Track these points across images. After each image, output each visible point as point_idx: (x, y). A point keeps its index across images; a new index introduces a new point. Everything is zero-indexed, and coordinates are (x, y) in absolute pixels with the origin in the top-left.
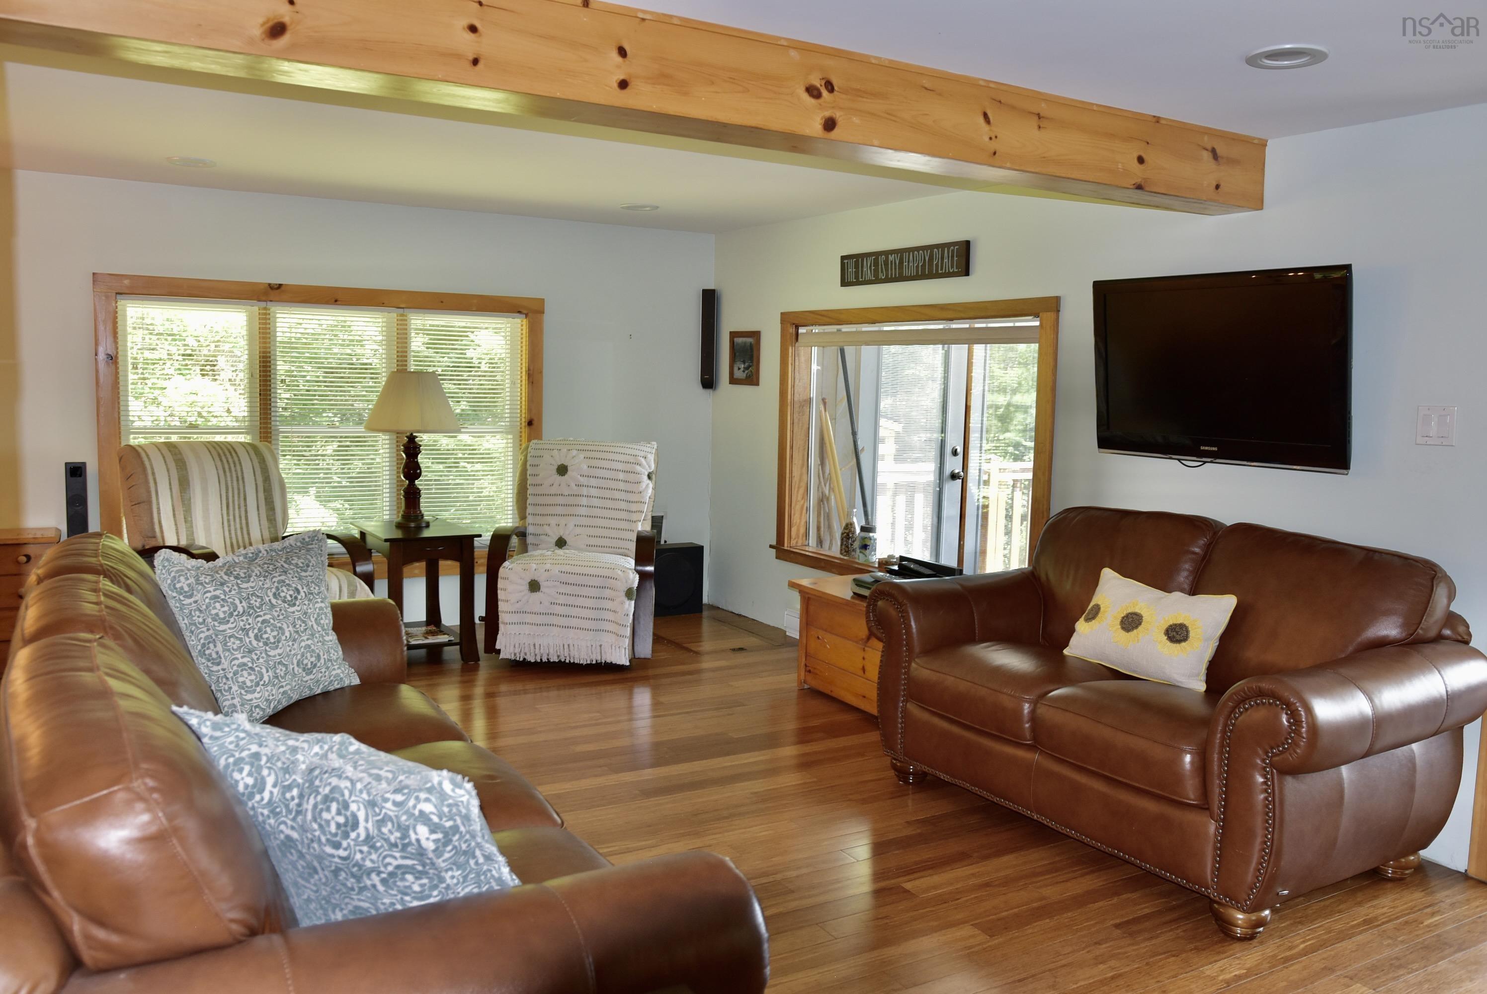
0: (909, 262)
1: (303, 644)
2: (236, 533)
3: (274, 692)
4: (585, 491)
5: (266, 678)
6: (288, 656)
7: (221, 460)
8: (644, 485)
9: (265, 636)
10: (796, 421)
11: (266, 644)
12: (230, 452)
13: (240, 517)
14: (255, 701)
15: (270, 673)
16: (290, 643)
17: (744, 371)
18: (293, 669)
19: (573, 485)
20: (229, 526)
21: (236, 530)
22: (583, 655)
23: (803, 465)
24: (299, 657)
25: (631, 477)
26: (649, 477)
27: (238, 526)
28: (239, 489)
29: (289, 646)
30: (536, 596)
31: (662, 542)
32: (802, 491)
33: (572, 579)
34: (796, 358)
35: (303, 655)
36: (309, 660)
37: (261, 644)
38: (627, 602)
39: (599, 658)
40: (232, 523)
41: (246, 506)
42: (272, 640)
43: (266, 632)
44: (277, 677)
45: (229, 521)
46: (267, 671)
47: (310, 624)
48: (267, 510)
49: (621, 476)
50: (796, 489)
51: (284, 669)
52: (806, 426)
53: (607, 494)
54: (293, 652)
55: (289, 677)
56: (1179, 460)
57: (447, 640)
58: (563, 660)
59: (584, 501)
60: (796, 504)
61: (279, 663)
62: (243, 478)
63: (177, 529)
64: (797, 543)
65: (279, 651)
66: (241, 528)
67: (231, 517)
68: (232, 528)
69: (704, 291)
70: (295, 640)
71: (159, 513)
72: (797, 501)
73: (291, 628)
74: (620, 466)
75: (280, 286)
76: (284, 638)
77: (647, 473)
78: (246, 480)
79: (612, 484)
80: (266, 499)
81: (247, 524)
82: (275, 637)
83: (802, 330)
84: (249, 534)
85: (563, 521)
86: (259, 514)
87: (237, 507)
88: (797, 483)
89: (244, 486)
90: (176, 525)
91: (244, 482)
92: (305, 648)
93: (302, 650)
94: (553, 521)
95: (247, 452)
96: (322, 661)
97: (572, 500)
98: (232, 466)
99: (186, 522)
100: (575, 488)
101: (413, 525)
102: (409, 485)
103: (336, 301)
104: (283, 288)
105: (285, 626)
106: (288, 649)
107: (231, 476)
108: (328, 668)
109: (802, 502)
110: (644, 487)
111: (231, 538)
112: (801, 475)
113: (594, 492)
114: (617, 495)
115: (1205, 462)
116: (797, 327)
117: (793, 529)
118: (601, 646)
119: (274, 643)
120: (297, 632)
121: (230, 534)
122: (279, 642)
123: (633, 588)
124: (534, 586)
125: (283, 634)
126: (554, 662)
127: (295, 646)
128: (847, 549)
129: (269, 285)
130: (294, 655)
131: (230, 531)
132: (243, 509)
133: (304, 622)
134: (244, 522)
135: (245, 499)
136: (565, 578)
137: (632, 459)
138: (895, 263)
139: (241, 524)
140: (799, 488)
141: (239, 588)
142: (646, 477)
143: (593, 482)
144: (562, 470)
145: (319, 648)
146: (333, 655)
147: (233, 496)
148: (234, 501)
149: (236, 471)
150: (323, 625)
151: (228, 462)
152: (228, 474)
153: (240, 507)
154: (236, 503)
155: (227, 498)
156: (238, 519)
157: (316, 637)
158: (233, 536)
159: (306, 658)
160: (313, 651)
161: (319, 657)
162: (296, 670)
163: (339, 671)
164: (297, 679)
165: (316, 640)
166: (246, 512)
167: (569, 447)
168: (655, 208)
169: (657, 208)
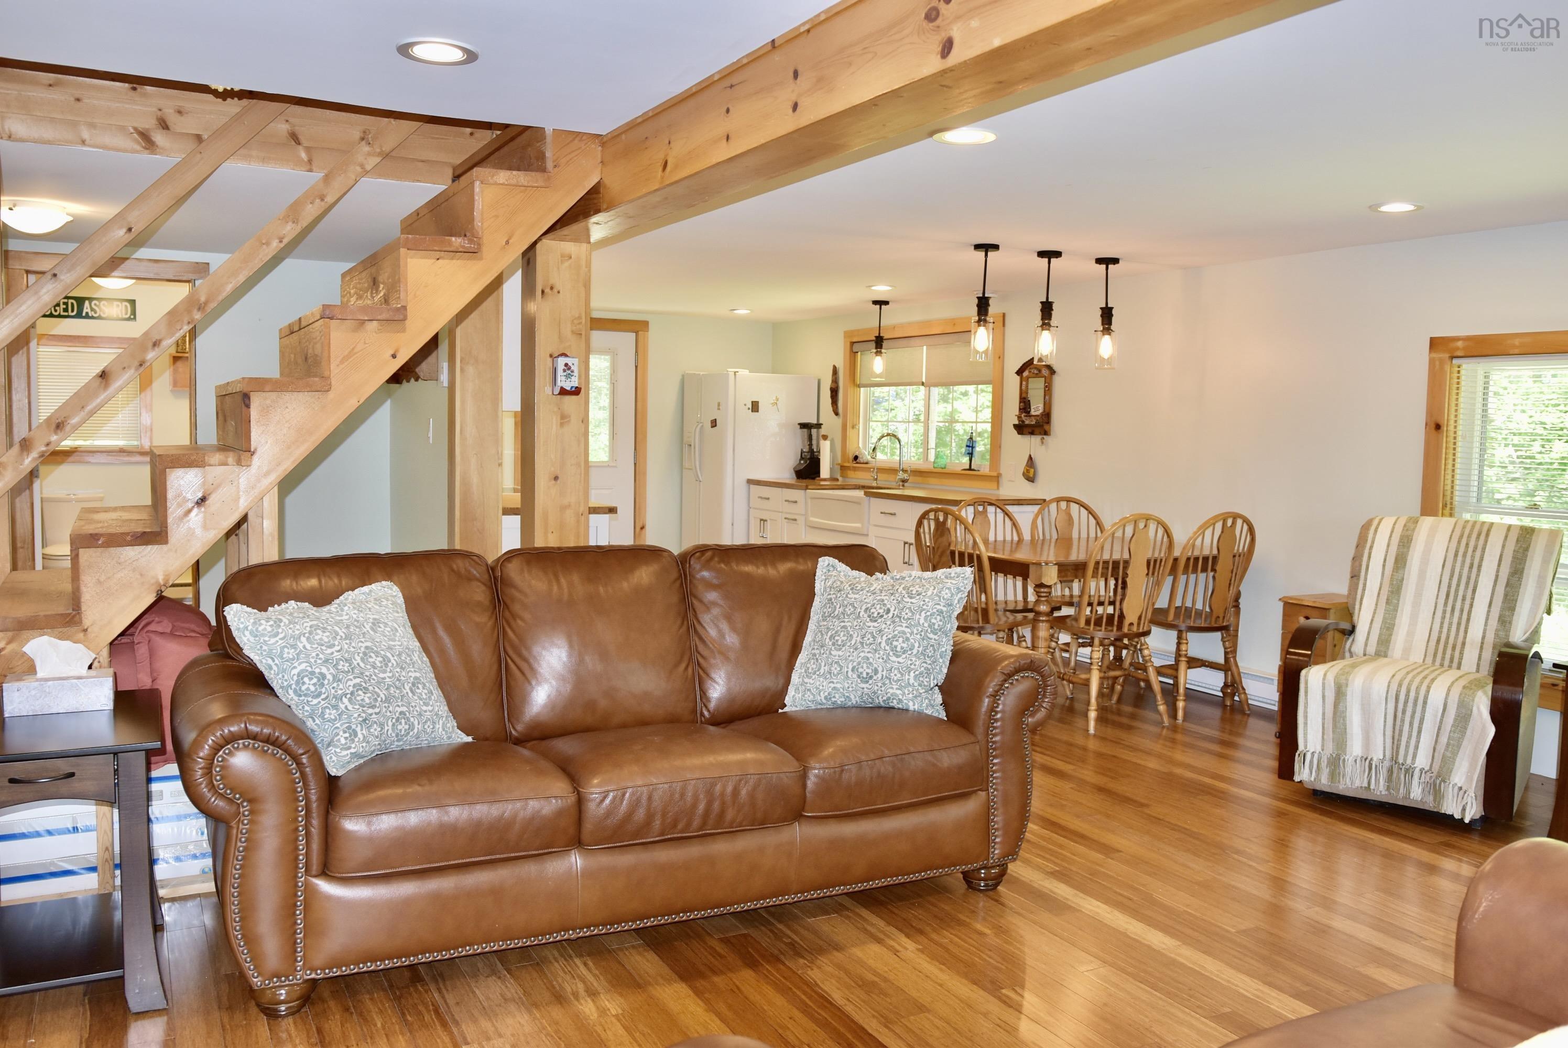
1: (862, 655)
2: (1449, 630)
3: (824, 684)
5: (822, 671)
6: (846, 659)
7: (1459, 542)
11: (833, 644)
12: (1479, 534)
13: (1462, 611)
14: (808, 685)
15: (826, 668)
16: (852, 650)
18: (847, 672)
20: (1443, 618)
21: (1450, 624)
24: (855, 664)
27: (1455, 620)
28: (1469, 578)
29: (850, 652)
35: (859, 664)
36: (865, 670)
37: (830, 643)
40: (1448, 615)
41: (1473, 599)
42: (839, 643)
44: (830, 673)
45: (1444, 612)
46: (825, 666)
47: (880, 640)
51: (839, 669)
54: (851, 658)
55: (841, 677)
61: (836, 663)
63: (1375, 610)
65: (840, 653)
66: (1459, 624)
67: (1449, 609)
70: (856, 649)
71: (1364, 590)
73: (859, 639)
76: (849, 644)
78: (1484, 568)
81: (1468, 620)
82: (843, 641)
84: (1466, 632)
87: (1460, 597)
90: (1377, 605)
91: (1479, 570)
92: (863, 658)
93: (860, 659)
95: (1507, 536)
96: (879, 676)
98: (1471, 549)
99: (1387, 603)
106: (848, 654)
107: (1463, 562)
108: (884, 684)
111: (1440, 632)
120: (862, 643)
121: (1441, 627)
122: (843, 646)
125: (850, 640)
127: (855, 654)
130: (851, 660)
131: (1442, 623)
132: (1468, 602)
133: (874, 637)
134: (1465, 616)
139: (1460, 618)
141: (847, 596)
145: (878, 663)
146: (895, 675)
147: (1458, 585)
148: (1457, 591)
149: (1473, 557)
150: (896, 647)
151: (1467, 544)
152: (1460, 558)
153: (1464, 599)
154: (1461, 593)
155: (1449, 586)
156: (1457, 614)
157: (879, 654)
158: (1445, 630)
159: (862, 667)
160: (870, 664)
161: (876, 671)
162: (850, 673)
163: (899, 692)
164: (850, 682)
165: (877, 656)
166: (1471, 605)
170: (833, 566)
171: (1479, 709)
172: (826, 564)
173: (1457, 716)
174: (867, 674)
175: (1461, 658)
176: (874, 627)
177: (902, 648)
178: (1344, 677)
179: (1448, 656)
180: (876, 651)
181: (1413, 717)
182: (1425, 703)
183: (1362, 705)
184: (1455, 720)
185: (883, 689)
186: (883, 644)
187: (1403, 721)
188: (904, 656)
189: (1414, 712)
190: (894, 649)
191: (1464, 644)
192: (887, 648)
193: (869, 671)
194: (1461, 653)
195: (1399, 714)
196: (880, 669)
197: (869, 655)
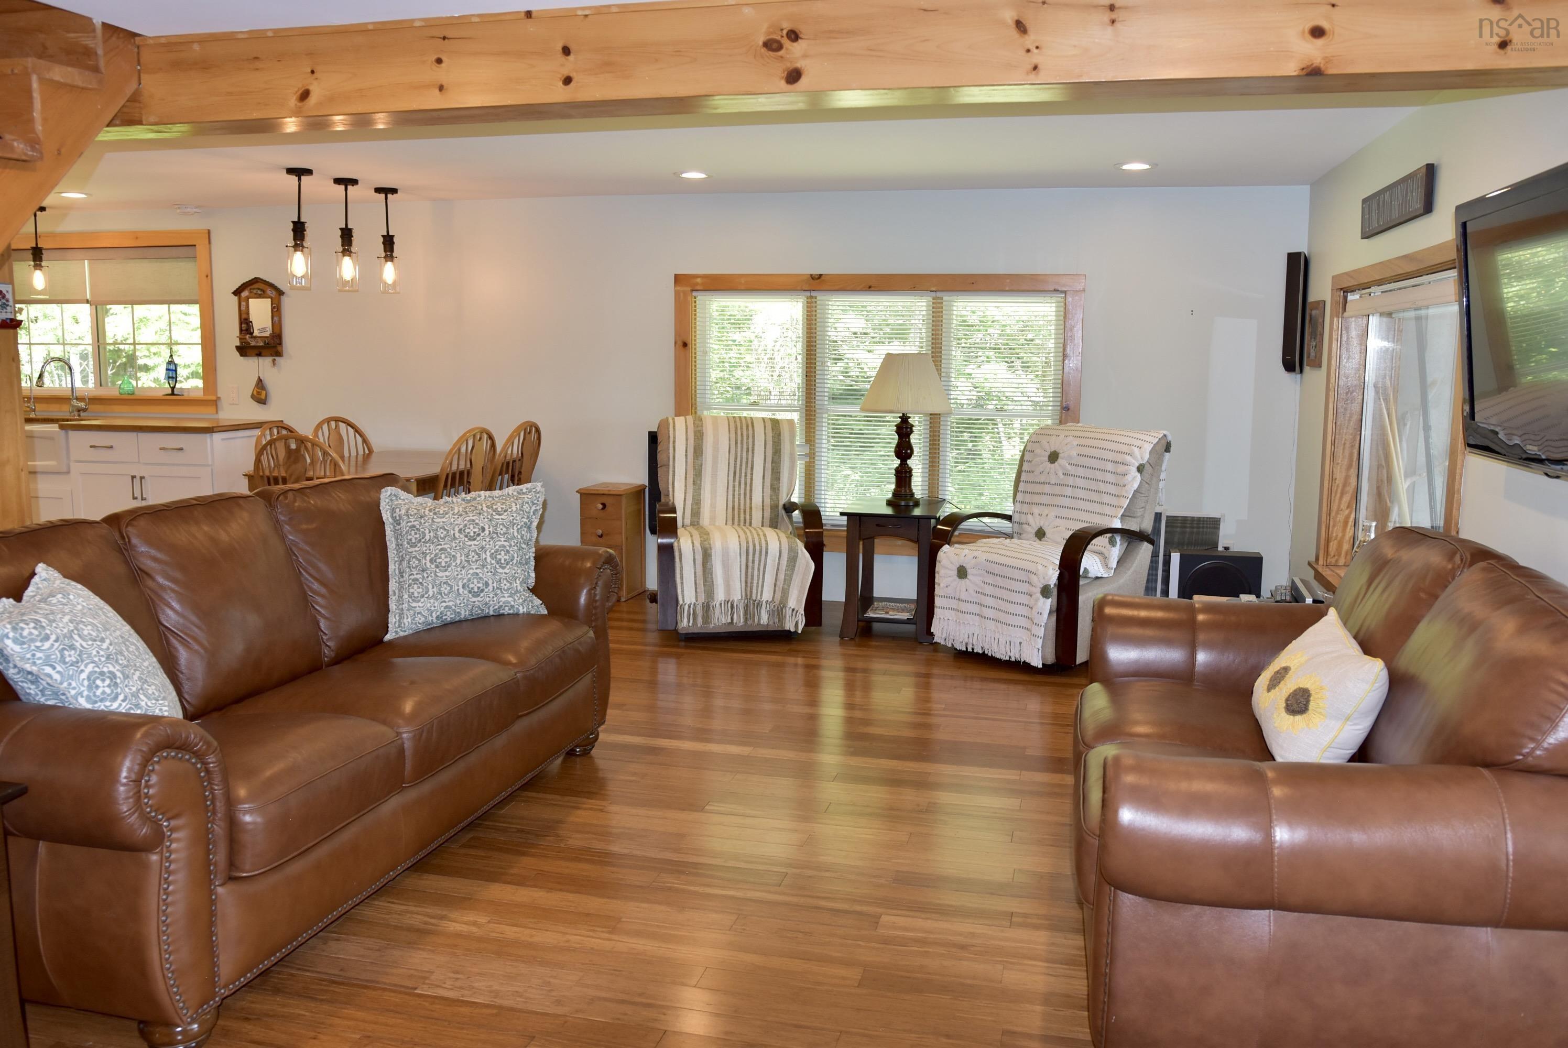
0: (1397, 201)
1: (471, 571)
2: (739, 500)
3: (436, 605)
4: (1070, 480)
5: (431, 593)
6: (455, 579)
7: (736, 433)
8: (1129, 477)
9: (438, 561)
10: (1341, 410)
11: (437, 567)
12: (747, 426)
13: (746, 484)
14: (418, 608)
15: (435, 590)
16: (459, 569)
17: (1315, 350)
18: (458, 590)
19: (1060, 473)
20: (734, 491)
21: (739, 495)
22: (1001, 652)
23: (1350, 467)
24: (465, 581)
25: (1121, 469)
26: (1140, 469)
27: (742, 492)
28: (747, 459)
29: (457, 571)
30: (963, 582)
31: (1220, 548)
32: (1347, 498)
33: (997, 569)
34: (1344, 332)
35: (469, 580)
36: (476, 585)
37: (433, 566)
38: (1042, 599)
39: (1017, 656)
40: (737, 488)
41: (752, 474)
42: (443, 564)
43: (440, 558)
44: (441, 594)
45: (734, 486)
46: (433, 588)
47: (484, 556)
48: (772, 480)
49: (1110, 466)
50: (1338, 495)
51: (449, 588)
52: (1356, 417)
53: (1093, 485)
54: (459, 576)
55: (452, 595)
58: (986, 653)
59: (1068, 491)
60: (1337, 513)
61: (444, 583)
62: (753, 450)
63: (686, 490)
64: (1337, 561)
65: (447, 573)
66: (745, 494)
67: (737, 483)
68: (737, 492)
69: (1290, 254)
70: (463, 567)
71: (674, 476)
72: (1339, 510)
73: (463, 558)
74: (1110, 456)
75: (821, 275)
76: (454, 564)
77: (1137, 465)
78: (756, 451)
79: (1099, 475)
80: (773, 469)
81: (751, 490)
82: (446, 562)
83: (1350, 297)
84: (751, 499)
85: (1046, 511)
86: (763, 482)
87: (743, 474)
88: (1341, 486)
89: (753, 457)
90: (686, 486)
91: (753, 453)
92: (473, 574)
93: (469, 576)
94: (1036, 510)
95: (765, 427)
96: (490, 588)
97: (1057, 490)
98: (745, 438)
99: (694, 484)
100: (1062, 476)
101: (903, 503)
102: (900, 465)
103: (870, 287)
104: (823, 278)
105: (458, 555)
106: (456, 573)
107: (742, 447)
108: (496, 595)
109: (1347, 512)
110: (1130, 479)
111: (734, 502)
112: (1347, 477)
113: (1080, 482)
114: (1102, 487)
116: (1346, 291)
117: (1331, 544)
118: (1020, 643)
119: (445, 567)
120: (468, 562)
121: (733, 499)
122: (449, 566)
123: (1050, 585)
124: (962, 573)
125: (454, 561)
126: (978, 653)
127: (463, 572)
129: (811, 275)
130: (460, 579)
131: (734, 495)
132: (749, 477)
133: (478, 554)
134: (748, 488)
135: (752, 468)
136: (992, 567)
137: (1124, 448)
138: (1388, 201)
139: (745, 490)
140: (1342, 494)
141: (433, 521)
142: (1134, 469)
143: (1081, 471)
144: (1054, 457)
145: (488, 577)
146: (505, 585)
147: (741, 465)
148: (741, 469)
149: (747, 443)
150: (500, 560)
151: (742, 434)
152: (739, 445)
153: (746, 475)
154: (743, 471)
155: (735, 467)
156: (743, 486)
157: (487, 568)
158: (736, 500)
159: (473, 583)
160: (481, 578)
161: (487, 584)
162: (461, 591)
163: (510, 599)
164: (462, 598)
165: (486, 570)
166: (752, 479)
167: (1067, 433)
168: (1154, 165)
169: (1157, 165)
170: (395, 495)
171: (802, 551)
172: (389, 493)
173: (789, 558)
174: (479, 588)
175: (751, 519)
176: (475, 545)
177: (505, 560)
178: (706, 543)
179: (742, 519)
180: (483, 566)
181: (759, 565)
182: (767, 552)
183: (723, 561)
184: (788, 561)
185: (495, 599)
186: (489, 559)
187: (753, 568)
188: (508, 567)
189: (760, 561)
190: (499, 562)
191: (751, 508)
192: (493, 562)
193: (480, 585)
194: (751, 515)
195: (750, 564)
196: (490, 582)
197: (478, 571)
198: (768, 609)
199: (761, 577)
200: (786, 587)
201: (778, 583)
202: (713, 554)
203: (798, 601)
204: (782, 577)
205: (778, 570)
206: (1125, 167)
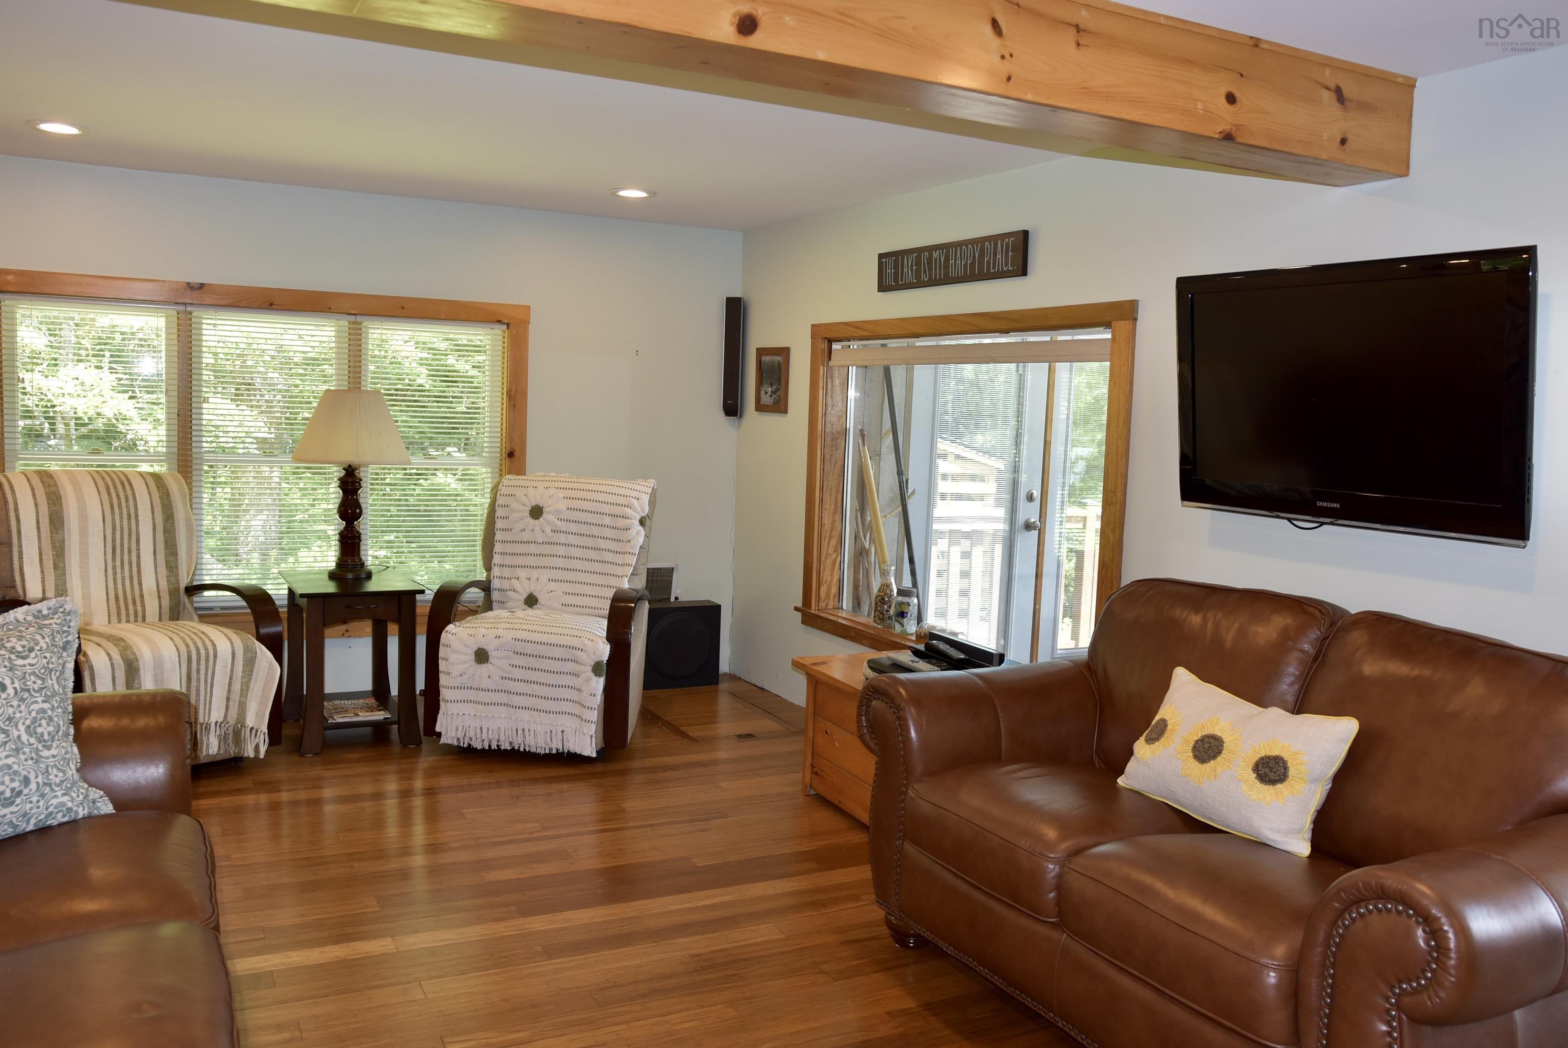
0: (955, 260)
2: (124, 586)
4: (562, 538)
7: (109, 494)
8: (633, 532)
10: (827, 456)
12: (123, 484)
13: (130, 563)
17: (771, 396)
19: (548, 530)
20: (115, 574)
21: (123, 579)
22: (539, 742)
23: (835, 511)
25: (621, 523)
26: (642, 522)
27: (127, 574)
28: (130, 529)
30: (484, 668)
31: (673, 599)
32: (833, 542)
33: (529, 648)
34: (829, 380)
38: (595, 679)
39: (560, 747)
40: (119, 570)
41: (138, 549)
45: (114, 568)
48: (166, 555)
49: (607, 520)
50: (827, 540)
52: (840, 463)
53: (590, 542)
56: (1289, 520)
57: (382, 718)
58: (516, 748)
59: (561, 550)
60: (826, 558)
62: (137, 516)
64: (827, 605)
66: (131, 577)
67: (118, 563)
68: (119, 576)
69: (727, 298)
71: (21, 558)
72: (828, 555)
74: (606, 509)
75: (202, 286)
77: (638, 518)
78: (140, 518)
79: (596, 531)
80: (166, 542)
81: (139, 572)
83: (836, 346)
84: (140, 584)
85: (535, 574)
86: (155, 560)
87: (126, 550)
88: (829, 531)
89: (137, 526)
90: (42, 571)
91: (137, 521)
94: (522, 573)
95: (147, 484)
96: (32, 786)
97: (547, 549)
98: (123, 500)
99: (53, 569)
100: (552, 534)
101: (350, 576)
102: (346, 528)
103: (271, 305)
104: (205, 288)
107: (121, 513)
108: (42, 795)
109: (834, 556)
110: (634, 534)
111: (116, 589)
112: (833, 522)
113: (573, 539)
114: (602, 544)
115: (1322, 524)
116: (830, 341)
117: (822, 588)
118: (563, 732)
121: (115, 583)
123: (603, 661)
124: (481, 656)
126: (505, 750)
128: (881, 616)
129: (188, 284)
131: (115, 580)
132: (134, 553)
134: (135, 568)
135: (138, 542)
136: (520, 647)
137: (621, 500)
138: (940, 259)
139: (131, 573)
140: (830, 539)
142: (637, 523)
143: (573, 527)
144: (536, 512)
145: (26, 768)
146: (57, 775)
147: (122, 538)
148: (122, 544)
149: (128, 507)
150: (44, 734)
151: (118, 496)
152: (116, 510)
153: (130, 552)
154: (126, 546)
155: (114, 540)
156: (126, 567)
157: (27, 752)
158: (120, 586)
161: (26, 781)
166: (138, 556)
167: (548, 484)
168: (652, 194)
169: (655, 193)
171: (261, 649)
173: (244, 661)
174: (16, 788)
175: (144, 611)
178: (128, 652)
179: (132, 612)
180: (21, 749)
181: (206, 674)
182: (215, 656)
183: (155, 675)
184: (244, 665)
185: (41, 803)
186: (27, 736)
187: (198, 680)
188: (56, 744)
189: (207, 668)
191: (142, 596)
192: (35, 739)
193: (19, 783)
194: (143, 606)
195: (194, 675)
196: (31, 776)
198: (218, 732)
199: (209, 690)
200: (243, 699)
201: (232, 696)
202: (141, 667)
203: (259, 716)
204: (237, 687)
205: (231, 678)
206: (623, 193)
